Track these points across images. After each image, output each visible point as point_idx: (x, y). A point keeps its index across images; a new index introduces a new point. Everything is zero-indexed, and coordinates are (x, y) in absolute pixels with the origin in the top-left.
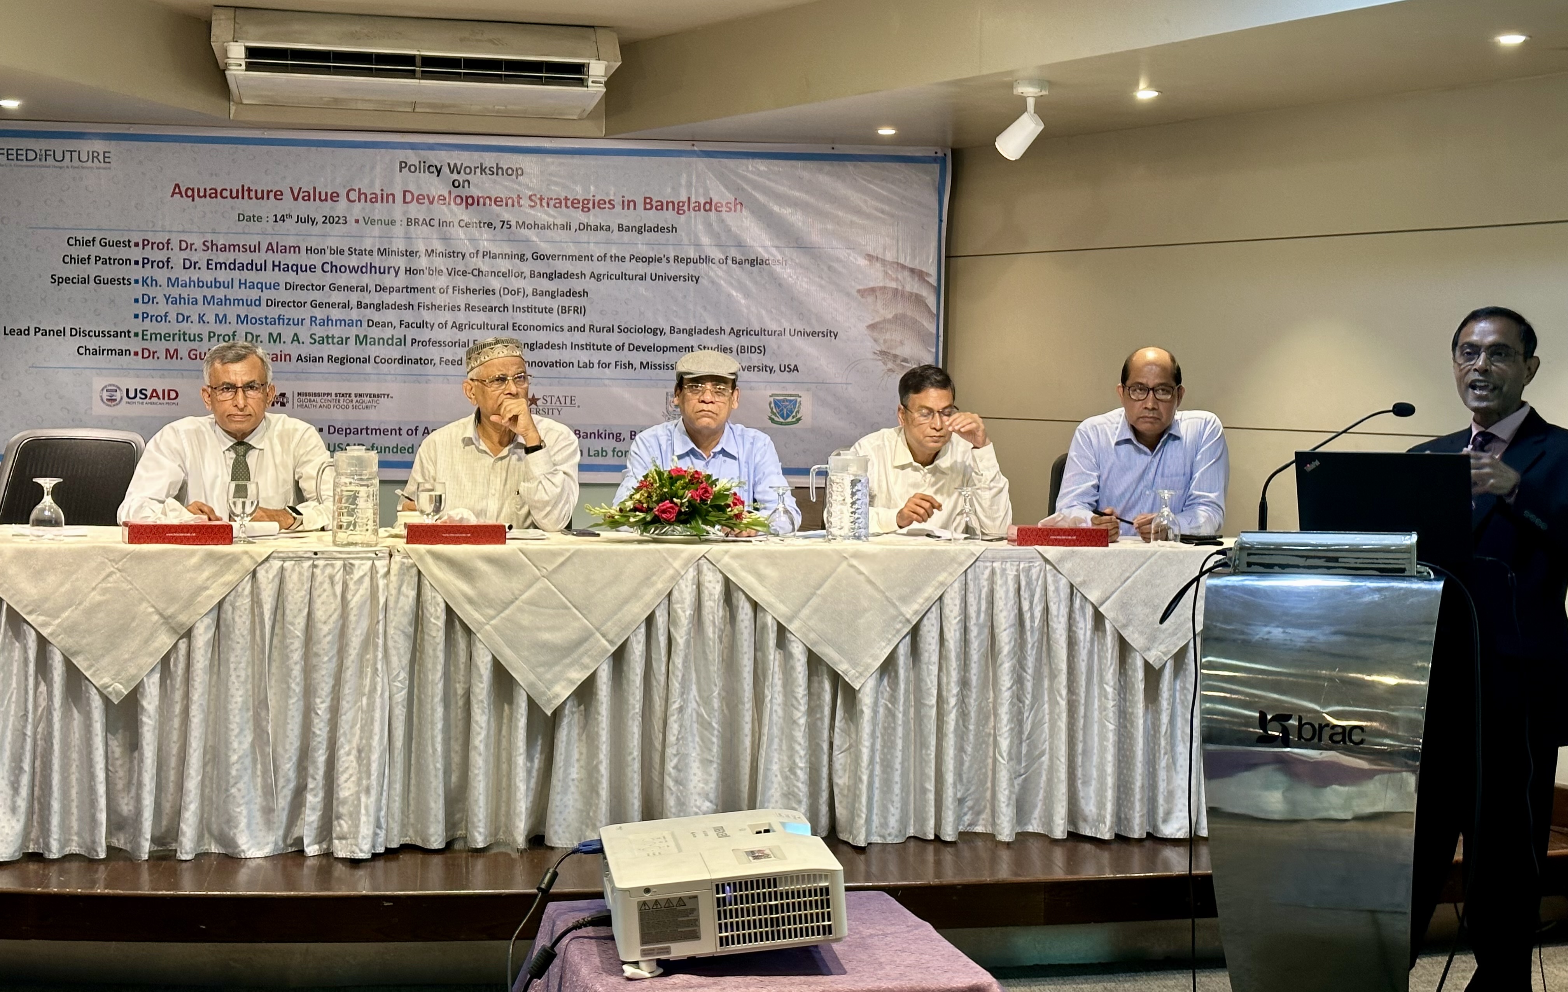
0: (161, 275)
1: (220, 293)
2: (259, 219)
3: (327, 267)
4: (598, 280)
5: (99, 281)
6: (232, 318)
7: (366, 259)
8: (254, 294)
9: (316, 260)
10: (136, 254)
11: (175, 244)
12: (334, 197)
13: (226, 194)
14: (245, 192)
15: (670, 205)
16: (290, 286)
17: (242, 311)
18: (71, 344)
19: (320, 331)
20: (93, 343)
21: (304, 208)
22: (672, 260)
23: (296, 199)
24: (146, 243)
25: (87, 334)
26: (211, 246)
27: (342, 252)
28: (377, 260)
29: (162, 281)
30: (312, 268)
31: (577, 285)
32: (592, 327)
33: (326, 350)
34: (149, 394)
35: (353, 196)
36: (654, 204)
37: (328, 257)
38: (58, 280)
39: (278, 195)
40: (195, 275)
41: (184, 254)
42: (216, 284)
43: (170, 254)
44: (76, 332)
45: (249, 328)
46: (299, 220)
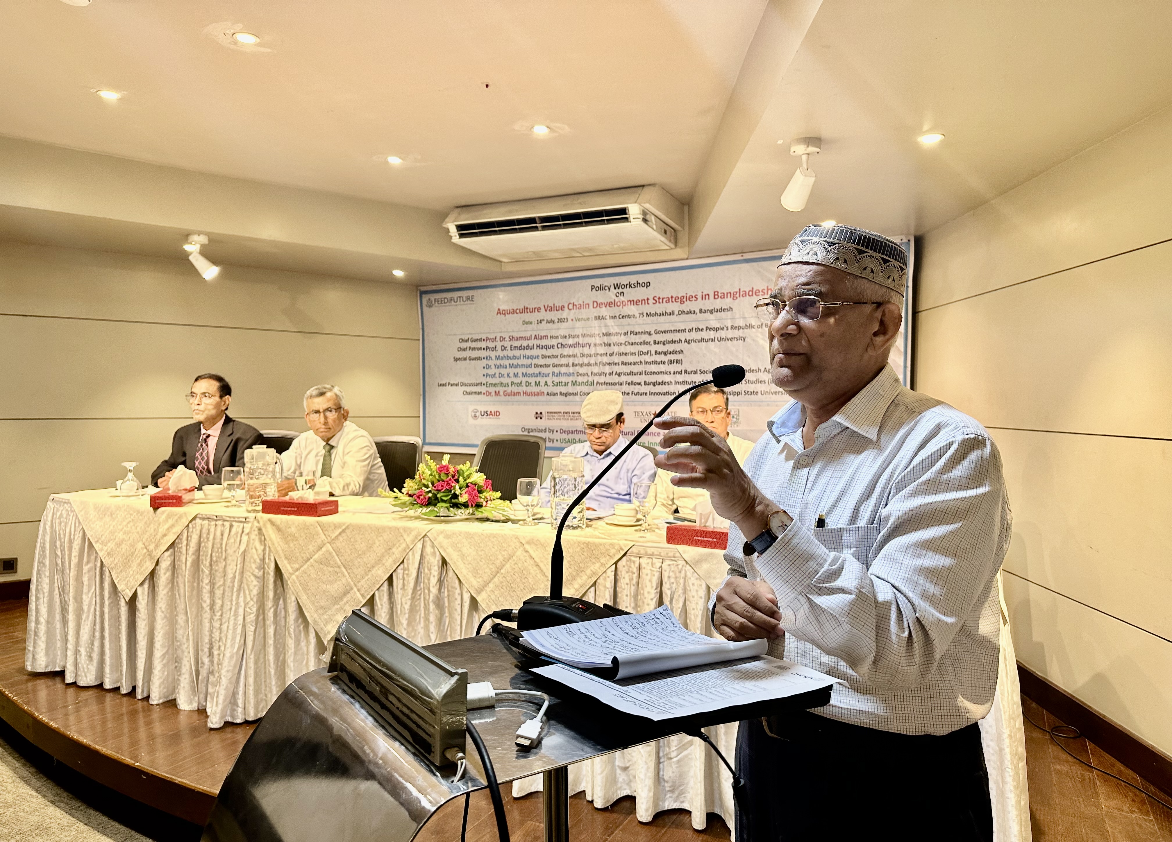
0: (493, 354)
1: (515, 362)
2: (531, 323)
3: (559, 346)
4: (689, 343)
5: (471, 359)
6: (520, 375)
7: (576, 340)
8: (529, 362)
9: (554, 342)
10: (483, 345)
11: (498, 339)
12: (562, 308)
13: (518, 311)
14: (526, 310)
15: (729, 295)
16: (544, 357)
17: (524, 370)
18: (461, 389)
19: (556, 380)
20: (469, 389)
21: (550, 315)
22: (729, 328)
23: (546, 311)
24: (487, 339)
25: (466, 385)
26: (511, 338)
27: (565, 337)
28: (581, 340)
29: (494, 358)
30: (553, 347)
31: (677, 347)
32: (686, 371)
33: (557, 389)
34: (489, 413)
35: (571, 306)
36: (720, 295)
37: (560, 340)
38: (456, 360)
39: (539, 309)
40: (505, 353)
41: (502, 343)
42: (515, 357)
43: (496, 344)
44: (463, 384)
45: (526, 379)
46: (548, 322)
